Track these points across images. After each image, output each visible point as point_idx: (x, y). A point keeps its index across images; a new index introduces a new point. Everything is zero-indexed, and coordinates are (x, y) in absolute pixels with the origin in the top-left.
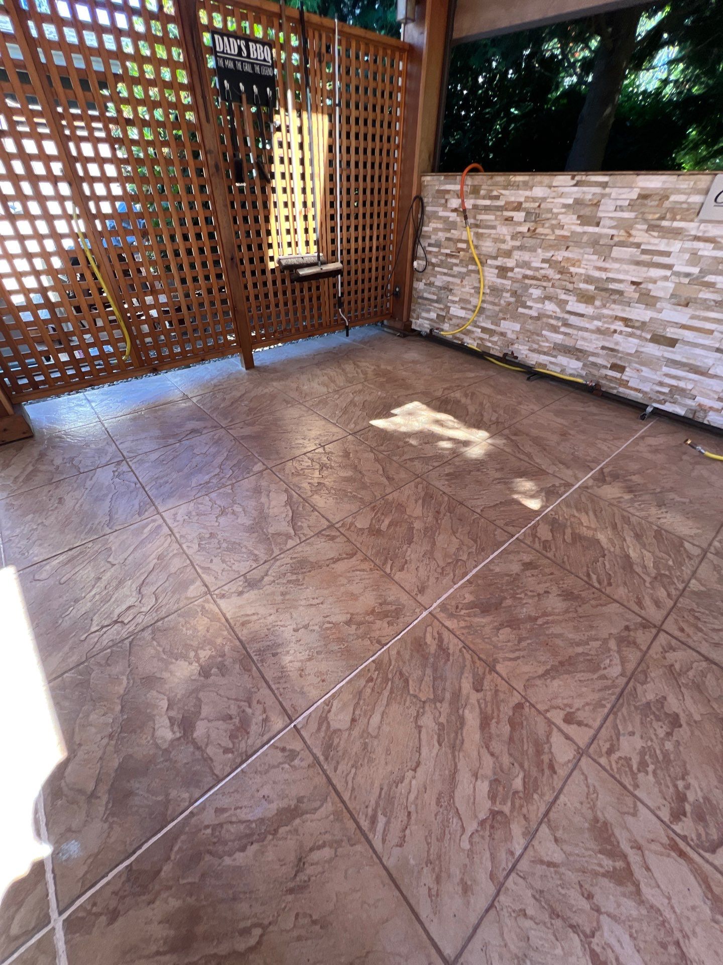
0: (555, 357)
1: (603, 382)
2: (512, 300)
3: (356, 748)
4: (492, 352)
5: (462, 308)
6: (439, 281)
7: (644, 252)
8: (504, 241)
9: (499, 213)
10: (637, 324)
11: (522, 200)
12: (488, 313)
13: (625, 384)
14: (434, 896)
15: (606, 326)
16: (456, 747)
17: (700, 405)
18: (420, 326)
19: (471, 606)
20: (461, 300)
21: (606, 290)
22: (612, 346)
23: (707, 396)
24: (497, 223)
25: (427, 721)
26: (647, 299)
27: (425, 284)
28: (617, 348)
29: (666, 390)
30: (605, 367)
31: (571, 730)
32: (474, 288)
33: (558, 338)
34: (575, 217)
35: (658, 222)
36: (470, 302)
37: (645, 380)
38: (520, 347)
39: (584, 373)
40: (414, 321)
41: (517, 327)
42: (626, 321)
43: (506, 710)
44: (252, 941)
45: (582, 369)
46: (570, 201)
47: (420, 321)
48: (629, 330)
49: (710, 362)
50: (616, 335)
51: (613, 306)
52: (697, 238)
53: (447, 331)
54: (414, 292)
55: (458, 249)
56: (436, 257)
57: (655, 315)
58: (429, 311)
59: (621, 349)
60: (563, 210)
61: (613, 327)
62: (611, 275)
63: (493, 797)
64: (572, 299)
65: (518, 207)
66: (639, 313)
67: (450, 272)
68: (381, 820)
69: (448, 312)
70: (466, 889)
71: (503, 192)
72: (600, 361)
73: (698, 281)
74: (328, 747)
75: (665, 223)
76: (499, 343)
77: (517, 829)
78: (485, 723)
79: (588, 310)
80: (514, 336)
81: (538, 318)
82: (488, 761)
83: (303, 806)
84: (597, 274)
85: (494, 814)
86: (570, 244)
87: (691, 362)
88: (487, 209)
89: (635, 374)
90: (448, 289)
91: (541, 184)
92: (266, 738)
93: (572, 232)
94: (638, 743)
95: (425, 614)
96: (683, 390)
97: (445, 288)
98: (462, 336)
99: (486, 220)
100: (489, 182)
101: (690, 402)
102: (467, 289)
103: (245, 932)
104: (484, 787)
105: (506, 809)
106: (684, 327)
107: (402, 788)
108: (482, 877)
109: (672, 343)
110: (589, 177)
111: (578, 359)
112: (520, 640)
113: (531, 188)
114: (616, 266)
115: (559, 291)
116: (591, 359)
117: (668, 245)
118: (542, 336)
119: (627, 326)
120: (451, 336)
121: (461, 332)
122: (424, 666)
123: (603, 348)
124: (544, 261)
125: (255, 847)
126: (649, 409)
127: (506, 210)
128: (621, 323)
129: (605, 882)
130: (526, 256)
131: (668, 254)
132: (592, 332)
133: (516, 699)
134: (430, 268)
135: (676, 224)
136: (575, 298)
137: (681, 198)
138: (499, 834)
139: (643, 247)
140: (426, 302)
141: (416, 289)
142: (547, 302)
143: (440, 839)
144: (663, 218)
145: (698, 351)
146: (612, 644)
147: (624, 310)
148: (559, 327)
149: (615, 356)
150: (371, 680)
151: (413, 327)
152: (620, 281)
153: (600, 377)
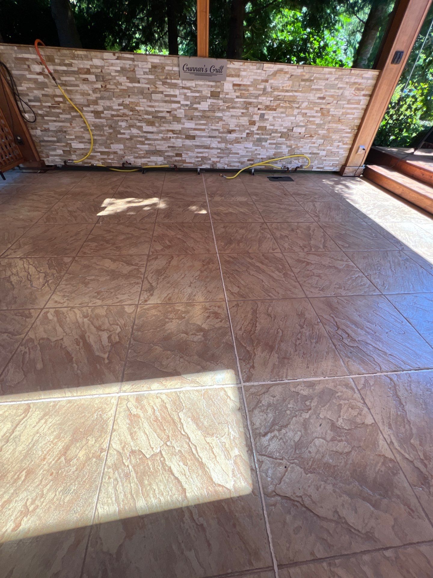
0: (149, 158)
1: (176, 164)
2: (111, 131)
3: (247, 290)
4: (113, 165)
5: (80, 142)
6: (53, 126)
7: (166, 96)
8: (89, 95)
9: (77, 76)
10: (178, 132)
11: (89, 67)
12: (100, 142)
13: (184, 162)
14: (293, 293)
15: (165, 135)
16: (264, 272)
17: (213, 162)
18: (52, 161)
19: (226, 245)
20: (76, 137)
21: (157, 117)
22: (172, 145)
23: (213, 157)
24: (78, 82)
25: (252, 273)
26: (177, 119)
27: (41, 131)
28: (174, 145)
29: (200, 159)
30: (173, 156)
31: (276, 251)
32: (82, 127)
33: (146, 147)
34: (125, 78)
35: (165, 80)
36: (84, 138)
37: (191, 157)
38: (129, 158)
39: (166, 162)
40: (45, 159)
41: (122, 146)
42: (173, 131)
43: (263, 258)
44: (281, 332)
45: (164, 160)
46: (119, 69)
47: (51, 158)
48: (176, 135)
49: (209, 142)
50: (172, 140)
51: (164, 125)
52: (183, 88)
53: (76, 160)
54: (34, 138)
55: (56, 102)
56: (41, 109)
57: (183, 126)
58: (55, 150)
59: (176, 145)
60: (117, 74)
61: (169, 136)
62: (157, 109)
63: (280, 272)
64: (144, 125)
65: (88, 72)
66: (177, 127)
67: (58, 119)
68: (270, 294)
69: (71, 147)
70: (295, 287)
71: (73, 61)
72: (170, 154)
73: (191, 108)
74: (242, 296)
75: (169, 81)
76: (115, 159)
77: (289, 273)
78: (262, 263)
79: (154, 129)
80: (122, 152)
81: (131, 139)
82: (271, 268)
83: (255, 308)
84: (150, 109)
85: (284, 274)
86: (130, 94)
87: (203, 144)
88: (66, 73)
89: (186, 156)
90: (62, 131)
91: (96, 57)
92: (225, 309)
93: (128, 87)
94: (287, 244)
95: (218, 255)
96: (205, 157)
97: (60, 131)
98: (89, 161)
99: (70, 81)
100: (59, 53)
101: (209, 162)
102: (77, 129)
103: (278, 333)
104: (277, 272)
105: (284, 272)
106: (195, 129)
107: (266, 286)
108: (294, 283)
109: (193, 138)
110: (123, 55)
111: (160, 156)
112: (246, 244)
113: (91, 59)
114: (157, 104)
115: (135, 121)
116: (166, 154)
117: (174, 91)
118: (138, 148)
119: (174, 134)
120: (81, 163)
121: (87, 158)
122: (236, 264)
123: (169, 147)
124: (119, 105)
125: (257, 324)
126: (199, 170)
127: (80, 73)
128: (171, 133)
129: (307, 267)
130: (108, 103)
131: (175, 96)
132: (160, 140)
133: (261, 254)
134: (39, 118)
135: (173, 81)
136: (145, 124)
137: (170, 68)
138: (288, 276)
139: (164, 93)
140: (49, 144)
141: (35, 136)
142: (132, 129)
143: (282, 286)
144: (166, 78)
145: (204, 139)
146: (262, 231)
147: (169, 126)
148: (144, 141)
149: (175, 150)
150: (229, 277)
151: (47, 164)
152: (162, 112)
153: (174, 162)
